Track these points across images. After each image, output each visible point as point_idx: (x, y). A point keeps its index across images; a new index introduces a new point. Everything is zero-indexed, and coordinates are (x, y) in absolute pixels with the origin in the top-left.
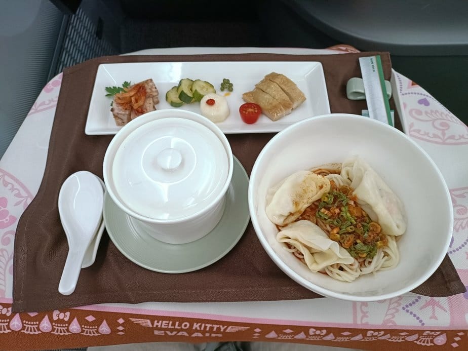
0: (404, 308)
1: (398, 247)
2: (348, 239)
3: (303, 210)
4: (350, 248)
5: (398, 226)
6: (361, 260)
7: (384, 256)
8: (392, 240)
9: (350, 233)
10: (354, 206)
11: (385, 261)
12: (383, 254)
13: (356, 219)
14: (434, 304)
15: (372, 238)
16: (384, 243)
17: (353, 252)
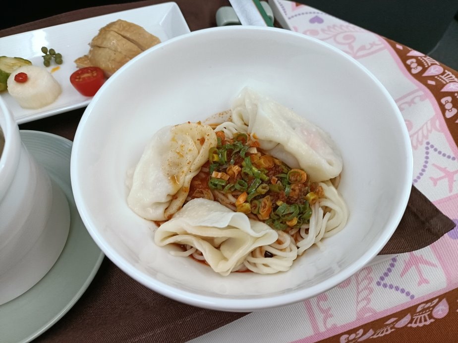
0: (379, 284)
1: (340, 195)
2: (263, 204)
3: (187, 185)
4: (270, 218)
5: (330, 164)
6: (293, 232)
7: (324, 215)
8: (328, 186)
9: (263, 196)
10: (259, 154)
11: (328, 221)
12: (321, 212)
13: (266, 172)
14: (416, 262)
15: (297, 191)
16: (317, 193)
17: (276, 222)
